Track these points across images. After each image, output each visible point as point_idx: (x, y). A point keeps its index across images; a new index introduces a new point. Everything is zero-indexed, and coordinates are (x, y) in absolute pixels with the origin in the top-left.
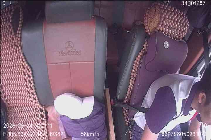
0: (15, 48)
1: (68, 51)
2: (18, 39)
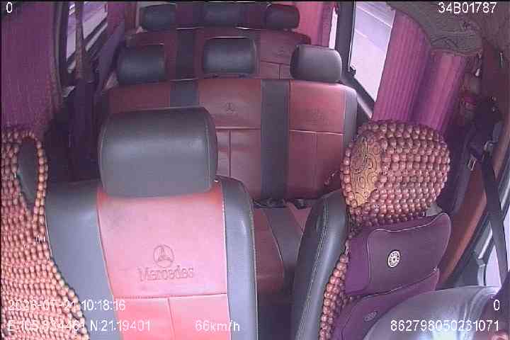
0: (34, 243)
1: (161, 270)
2: (38, 220)
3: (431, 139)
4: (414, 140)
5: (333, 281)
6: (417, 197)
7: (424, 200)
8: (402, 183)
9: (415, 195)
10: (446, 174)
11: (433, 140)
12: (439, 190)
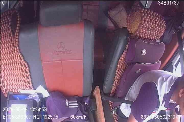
2: (16, 40)
3: (159, 17)
4: (153, 16)
5: (121, 58)
6: (153, 35)
7: (156, 37)
8: (148, 29)
9: (152, 34)
10: (164, 30)
11: (160, 18)
12: (161, 35)
